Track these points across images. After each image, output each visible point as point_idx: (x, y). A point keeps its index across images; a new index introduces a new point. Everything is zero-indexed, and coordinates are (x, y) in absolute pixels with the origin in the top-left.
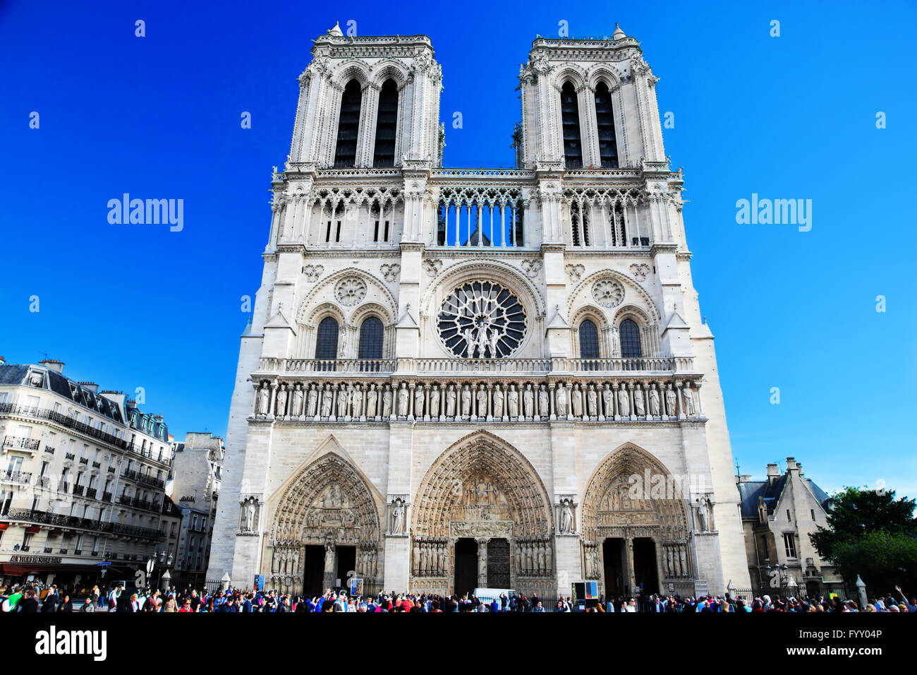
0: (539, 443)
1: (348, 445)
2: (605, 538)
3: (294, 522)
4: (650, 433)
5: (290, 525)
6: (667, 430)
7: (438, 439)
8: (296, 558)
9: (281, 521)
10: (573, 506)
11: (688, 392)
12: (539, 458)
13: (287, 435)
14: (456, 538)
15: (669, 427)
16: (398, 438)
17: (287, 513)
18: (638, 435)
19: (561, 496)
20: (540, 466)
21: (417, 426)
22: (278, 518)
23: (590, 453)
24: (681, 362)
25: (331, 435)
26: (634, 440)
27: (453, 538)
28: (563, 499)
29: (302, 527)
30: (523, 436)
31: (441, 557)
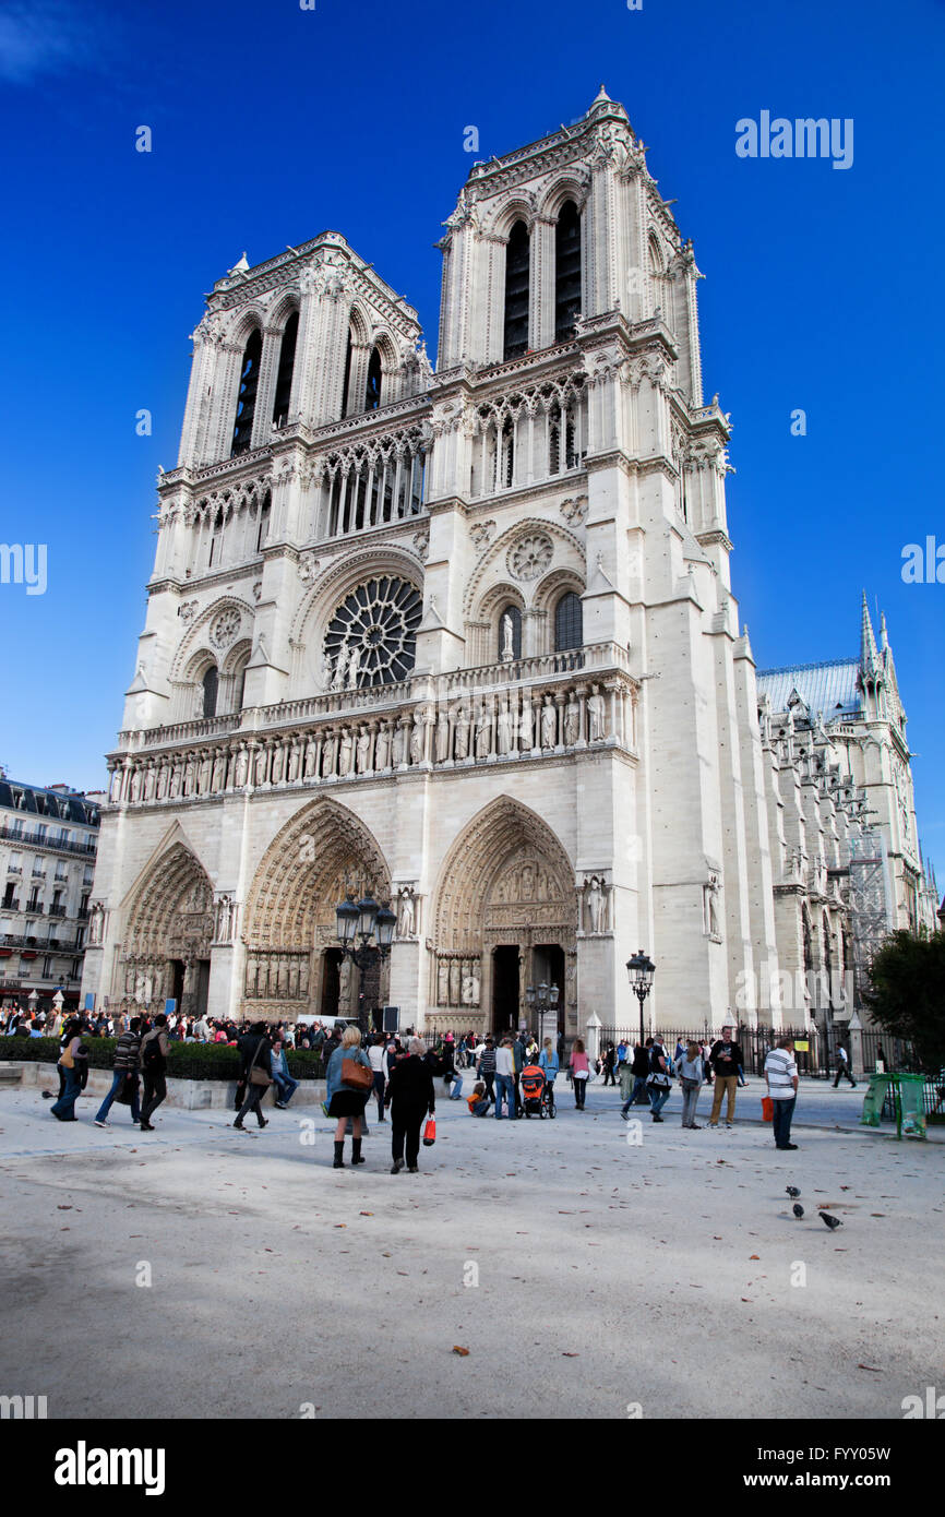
0: (387, 807)
1: (191, 831)
2: (494, 946)
3: (156, 932)
4: (534, 777)
5: (151, 935)
6: (561, 770)
7: (275, 813)
8: (159, 975)
9: (138, 931)
10: (415, 899)
11: (596, 704)
12: (385, 831)
13: (138, 825)
14: (321, 948)
15: (562, 765)
16: (230, 817)
17: (146, 922)
18: (516, 781)
19: (401, 883)
20: (386, 842)
21: (255, 799)
22: (132, 928)
23: (450, 816)
24: (593, 653)
25: (177, 821)
26: (510, 791)
27: (319, 947)
28: (402, 888)
29: (168, 937)
30: (369, 799)
31: (293, 974)
